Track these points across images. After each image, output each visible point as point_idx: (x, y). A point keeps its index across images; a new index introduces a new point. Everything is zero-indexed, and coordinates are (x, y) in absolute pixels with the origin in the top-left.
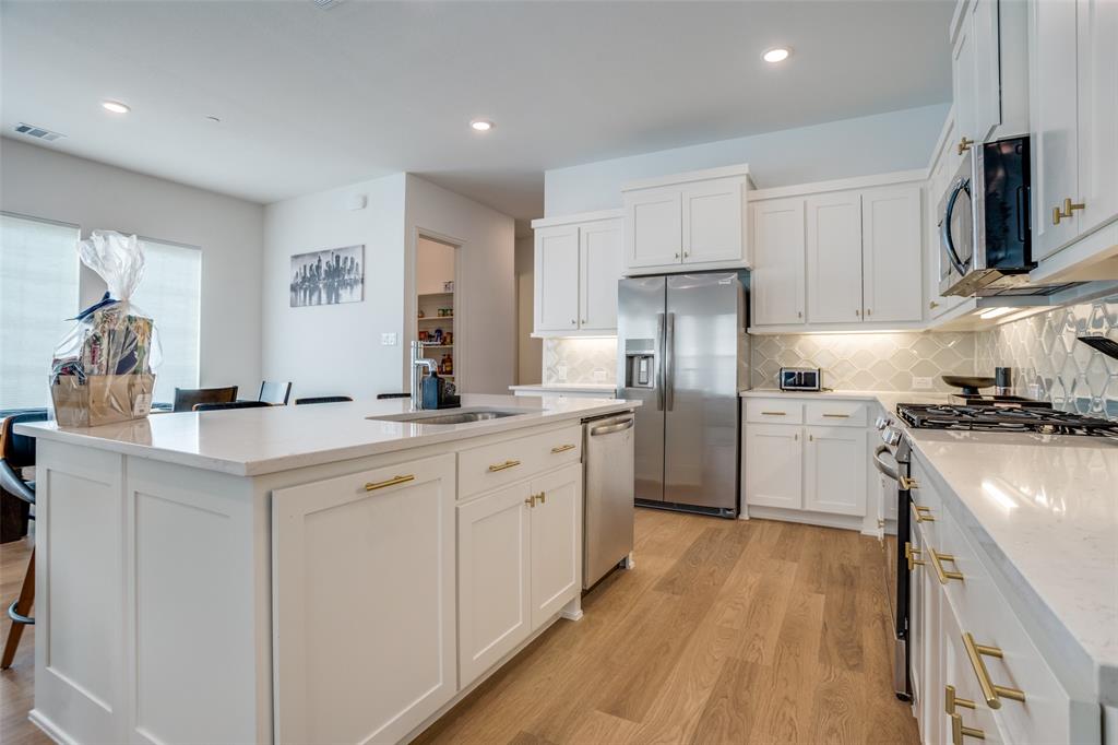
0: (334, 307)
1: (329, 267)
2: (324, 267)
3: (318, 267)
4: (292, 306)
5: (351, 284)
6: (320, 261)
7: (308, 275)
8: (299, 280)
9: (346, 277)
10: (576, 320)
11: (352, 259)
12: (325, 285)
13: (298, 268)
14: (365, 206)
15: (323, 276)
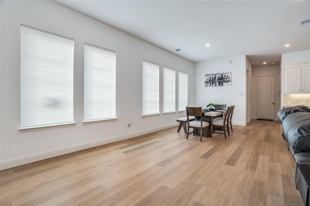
0: (221, 86)
1: (219, 78)
2: (217, 77)
3: (215, 78)
4: (205, 86)
5: (227, 82)
6: (215, 76)
7: (211, 79)
8: (208, 80)
9: (225, 80)
10: (300, 90)
11: (227, 76)
12: (218, 82)
13: (208, 77)
14: (231, 63)
15: (217, 79)
